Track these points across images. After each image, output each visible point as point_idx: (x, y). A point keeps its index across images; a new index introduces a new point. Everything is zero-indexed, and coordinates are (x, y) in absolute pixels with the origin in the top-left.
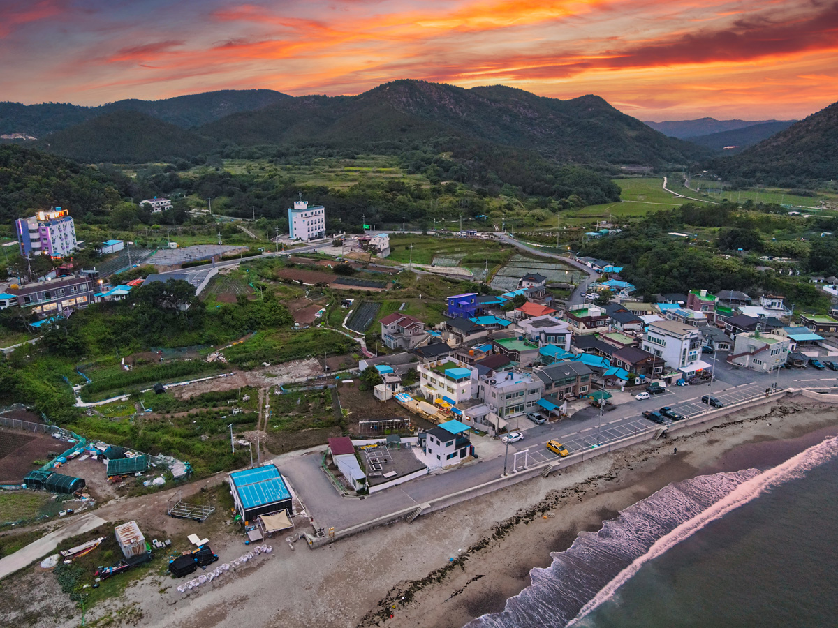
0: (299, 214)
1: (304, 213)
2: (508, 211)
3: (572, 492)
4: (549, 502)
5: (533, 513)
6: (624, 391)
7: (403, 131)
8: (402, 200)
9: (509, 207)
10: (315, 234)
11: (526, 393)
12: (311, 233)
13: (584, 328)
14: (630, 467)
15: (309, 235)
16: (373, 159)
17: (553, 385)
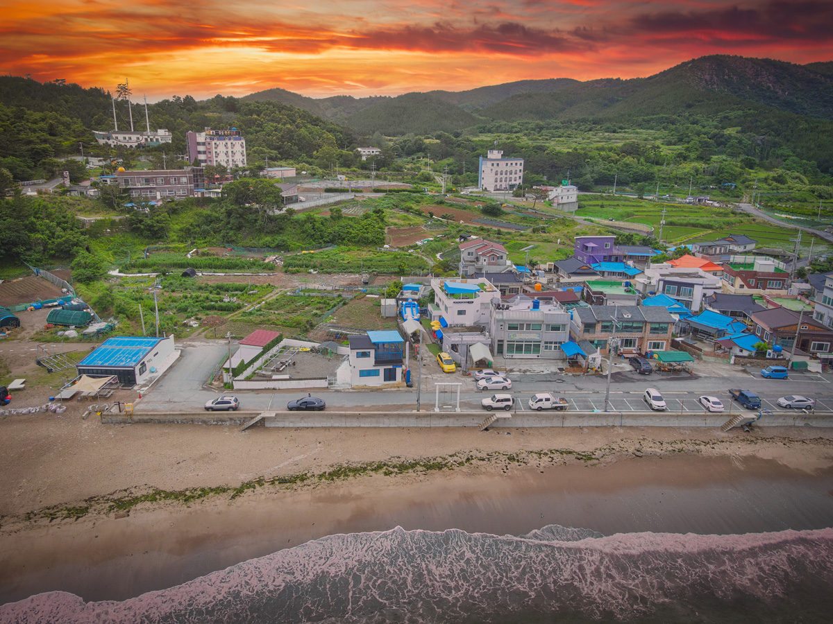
0: (489, 164)
1: (495, 163)
2: (775, 183)
3: (503, 458)
4: (451, 460)
5: (413, 466)
6: (735, 364)
7: (689, 106)
8: (628, 162)
9: (780, 180)
10: (504, 186)
11: (544, 327)
12: (499, 184)
13: (742, 286)
14: (638, 453)
15: (496, 185)
16: (637, 133)
17: (599, 327)
